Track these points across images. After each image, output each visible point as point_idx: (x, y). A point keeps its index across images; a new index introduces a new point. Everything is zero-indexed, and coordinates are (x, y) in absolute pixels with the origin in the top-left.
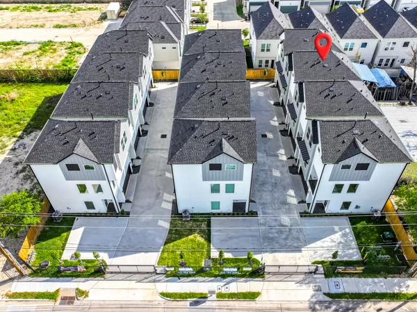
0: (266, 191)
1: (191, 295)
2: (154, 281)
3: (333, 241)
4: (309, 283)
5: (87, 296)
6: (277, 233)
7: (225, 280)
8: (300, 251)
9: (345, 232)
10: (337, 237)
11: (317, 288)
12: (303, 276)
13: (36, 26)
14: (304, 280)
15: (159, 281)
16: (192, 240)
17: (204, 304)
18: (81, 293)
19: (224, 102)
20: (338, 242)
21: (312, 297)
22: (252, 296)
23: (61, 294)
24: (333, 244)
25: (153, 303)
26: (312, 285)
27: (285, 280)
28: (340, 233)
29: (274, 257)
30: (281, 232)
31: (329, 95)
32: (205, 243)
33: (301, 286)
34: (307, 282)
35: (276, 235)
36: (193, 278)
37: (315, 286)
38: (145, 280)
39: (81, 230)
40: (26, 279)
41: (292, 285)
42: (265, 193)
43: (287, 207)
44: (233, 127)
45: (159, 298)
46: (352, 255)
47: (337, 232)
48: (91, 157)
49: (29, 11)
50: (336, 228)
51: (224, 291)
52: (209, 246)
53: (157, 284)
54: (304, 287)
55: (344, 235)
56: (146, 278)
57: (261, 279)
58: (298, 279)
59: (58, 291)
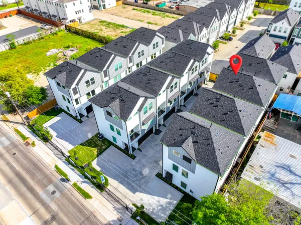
0: (154, 149)
1: (65, 175)
2: (60, 158)
3: (158, 201)
4: (120, 213)
5: (34, 147)
6: (134, 174)
7: (85, 179)
8: (134, 193)
9: (173, 202)
10: (163, 201)
11: (121, 218)
12: (121, 207)
13: (139, 20)
14: (119, 209)
15: (61, 159)
16: (91, 151)
17: (65, 183)
18: (33, 144)
19: (148, 81)
20: (161, 204)
21: (113, 221)
22: (87, 196)
23: (28, 140)
24: (157, 203)
25: (49, 167)
26: (120, 215)
27: (111, 201)
28: (169, 200)
29: (118, 186)
30: (136, 176)
31: (213, 103)
32: (95, 156)
33: (114, 211)
34: (119, 211)
35: (132, 175)
36: (74, 168)
37: (121, 217)
38: (57, 156)
39: (60, 118)
40: (25, 126)
41: (110, 206)
42: (152, 150)
43: (155, 165)
44: (127, 95)
45: (53, 167)
46: (161, 218)
47: (167, 198)
48: (63, 82)
49: (144, 12)
50: (169, 196)
51: (79, 184)
52: (95, 158)
53: (59, 160)
54: (115, 212)
55: (170, 203)
56: (58, 155)
57: (100, 191)
58: (116, 206)
59: (28, 138)
